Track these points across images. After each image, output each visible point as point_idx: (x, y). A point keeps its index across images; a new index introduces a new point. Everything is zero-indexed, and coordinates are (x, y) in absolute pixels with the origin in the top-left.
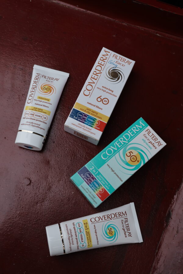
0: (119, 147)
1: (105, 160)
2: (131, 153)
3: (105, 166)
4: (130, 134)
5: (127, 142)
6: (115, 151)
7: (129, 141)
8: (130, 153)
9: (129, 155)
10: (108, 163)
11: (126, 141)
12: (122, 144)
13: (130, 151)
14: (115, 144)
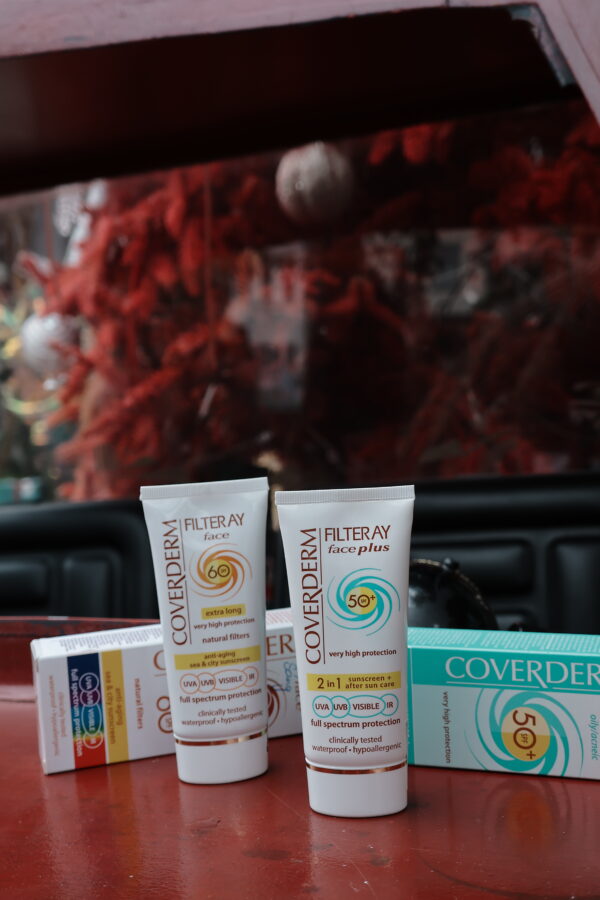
0: (514, 678)
1: (449, 676)
2: (530, 720)
3: (438, 691)
4: (574, 673)
5: (544, 686)
6: (492, 677)
7: (551, 688)
8: (528, 716)
9: (521, 718)
10: (452, 691)
11: (544, 679)
12: (526, 679)
13: (532, 712)
14: (508, 661)
